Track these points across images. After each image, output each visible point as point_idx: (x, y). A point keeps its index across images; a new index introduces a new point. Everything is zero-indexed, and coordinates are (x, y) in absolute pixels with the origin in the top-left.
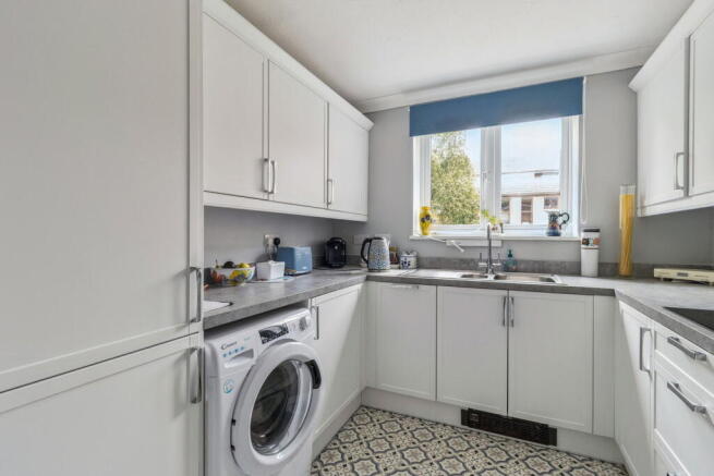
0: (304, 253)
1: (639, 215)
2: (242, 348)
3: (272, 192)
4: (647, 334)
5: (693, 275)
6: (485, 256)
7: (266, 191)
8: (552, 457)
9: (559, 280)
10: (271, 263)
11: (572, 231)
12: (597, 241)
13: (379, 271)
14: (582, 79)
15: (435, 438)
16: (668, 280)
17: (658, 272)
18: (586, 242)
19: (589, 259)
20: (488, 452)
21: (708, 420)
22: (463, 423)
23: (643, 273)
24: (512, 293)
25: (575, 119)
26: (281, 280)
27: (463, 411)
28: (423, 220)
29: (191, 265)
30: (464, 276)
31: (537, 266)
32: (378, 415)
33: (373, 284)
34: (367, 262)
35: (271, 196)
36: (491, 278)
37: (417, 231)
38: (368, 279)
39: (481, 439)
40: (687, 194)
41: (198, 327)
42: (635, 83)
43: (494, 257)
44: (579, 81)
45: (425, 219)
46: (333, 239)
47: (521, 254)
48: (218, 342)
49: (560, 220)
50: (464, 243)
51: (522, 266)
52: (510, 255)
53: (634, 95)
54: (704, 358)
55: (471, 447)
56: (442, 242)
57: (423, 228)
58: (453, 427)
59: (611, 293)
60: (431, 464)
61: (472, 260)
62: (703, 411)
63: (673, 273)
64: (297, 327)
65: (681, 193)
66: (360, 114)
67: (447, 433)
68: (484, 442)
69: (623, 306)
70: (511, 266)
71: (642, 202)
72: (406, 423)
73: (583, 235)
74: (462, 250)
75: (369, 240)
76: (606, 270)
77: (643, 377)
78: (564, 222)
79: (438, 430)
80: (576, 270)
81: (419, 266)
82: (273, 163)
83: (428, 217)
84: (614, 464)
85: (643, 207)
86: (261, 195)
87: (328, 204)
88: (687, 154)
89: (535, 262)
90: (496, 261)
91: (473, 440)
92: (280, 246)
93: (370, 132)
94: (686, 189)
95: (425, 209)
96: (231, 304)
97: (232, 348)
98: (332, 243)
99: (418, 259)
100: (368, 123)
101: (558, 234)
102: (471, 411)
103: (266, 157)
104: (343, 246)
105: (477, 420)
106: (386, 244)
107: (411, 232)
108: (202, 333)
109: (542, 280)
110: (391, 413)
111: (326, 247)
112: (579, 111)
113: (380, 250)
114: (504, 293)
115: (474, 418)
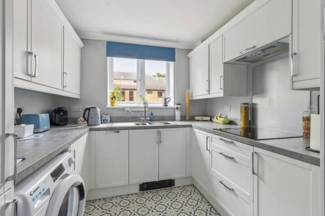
0: (44, 118)
1: (191, 99)
2: (43, 190)
3: (35, 76)
5: (205, 118)
6: (143, 115)
7: (29, 75)
8: (175, 190)
9: (172, 123)
10: (23, 125)
11: (171, 104)
12: (180, 108)
13: (95, 125)
14: (175, 49)
15: (131, 202)
16: (198, 120)
17: (196, 118)
18: (177, 108)
19: (178, 114)
20: (154, 198)
21: (235, 161)
22: (140, 191)
23: (192, 119)
24: (160, 130)
25: (172, 63)
27: (140, 185)
28: (112, 99)
29: (6, 132)
30: (136, 124)
31: (161, 118)
32: (98, 203)
33: (94, 132)
34: (87, 121)
35: (33, 78)
36: (148, 125)
37: (109, 105)
38: (90, 130)
39: (148, 194)
40: (209, 93)
42: (190, 54)
43: (147, 115)
44: (173, 49)
45: (113, 98)
46: (59, 108)
47: (156, 113)
48: (27, 190)
49: (167, 100)
50: (133, 110)
51: (156, 119)
52: (152, 114)
53: (188, 59)
54: (233, 142)
55: (147, 199)
56: (123, 109)
57: (112, 103)
58: (136, 194)
59: (191, 126)
60: (134, 215)
61: (137, 117)
62: (233, 158)
63: (199, 118)
66: (78, 38)
67: (135, 197)
68: (150, 195)
69: (195, 130)
70: (152, 120)
71: (192, 94)
72: (114, 201)
73: (176, 106)
74: (133, 113)
75: (89, 109)
76: (183, 118)
78: (169, 101)
79: (130, 198)
80: (174, 119)
81: (111, 121)
82: (35, 57)
83: (114, 97)
85: (192, 97)
86: (26, 78)
87: (64, 87)
88: (209, 81)
89: (160, 116)
90: (148, 117)
91: (146, 196)
92: (22, 114)
93: (82, 49)
94: (209, 91)
95: (113, 93)
96: (24, 159)
97: (37, 192)
98: (58, 111)
99: (111, 118)
100: (81, 44)
101: (167, 106)
102: (144, 184)
103: (29, 51)
104: (65, 112)
105: (146, 187)
107: (107, 104)
108: (13, 188)
109: (168, 123)
110: (104, 199)
111: (54, 114)
112: (174, 60)
113: (96, 114)
114: (157, 130)
115: (145, 186)
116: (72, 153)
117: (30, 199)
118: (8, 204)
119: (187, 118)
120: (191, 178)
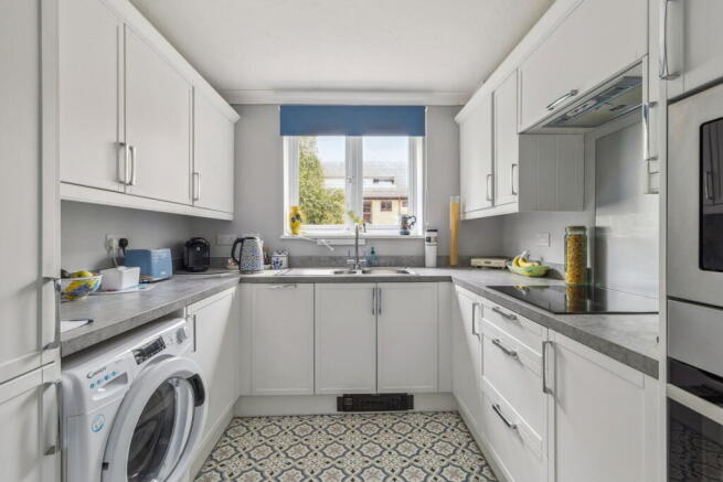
0: (162, 257)
1: (462, 218)
2: (114, 373)
3: (130, 184)
4: (477, 307)
5: (494, 262)
6: (353, 253)
7: (121, 182)
8: (412, 419)
9: (412, 272)
10: (121, 268)
11: (418, 230)
12: (436, 239)
13: (252, 272)
14: (424, 107)
15: (315, 429)
16: (479, 267)
17: (474, 262)
18: (429, 240)
19: (431, 253)
20: (363, 429)
21: (518, 360)
22: (339, 410)
23: (464, 263)
24: (380, 285)
25: (420, 139)
26: (137, 289)
27: (339, 399)
28: (293, 220)
29: (44, 275)
30: (336, 273)
31: (393, 261)
32: (255, 423)
33: (247, 286)
34: (239, 263)
35: (128, 188)
36: (359, 273)
37: (287, 231)
38: (242, 281)
39: (355, 420)
40: (493, 205)
41: (54, 354)
42: (460, 117)
43: (361, 254)
44: (420, 109)
45: (295, 218)
46: (193, 239)
47: (382, 250)
48: (82, 371)
49: (409, 222)
50: (333, 242)
51: (382, 261)
52: (373, 252)
53: (457, 127)
54: (515, 318)
55: (349, 429)
56: (313, 241)
57: (293, 228)
58: (329, 416)
59: (449, 279)
60: (316, 454)
61: (340, 258)
62: (515, 354)
63: (482, 262)
64: (175, 340)
65: (490, 203)
66: (226, 104)
67: (325, 422)
68: (357, 422)
69: (458, 288)
70: (374, 262)
71: (464, 207)
72: (285, 423)
73: (427, 234)
74: (332, 249)
75: (241, 240)
76: (443, 262)
77: (473, 340)
78: (412, 224)
79: (317, 422)
80: (421, 263)
81: (290, 266)
82: (131, 149)
83: (298, 216)
84: (452, 413)
85: (465, 213)
86: (115, 187)
87: (194, 200)
88: (493, 175)
89: (392, 257)
90: (362, 258)
91: (349, 422)
92: (127, 248)
93: (237, 125)
94: (493, 201)
95: (295, 209)
96: (90, 321)
97: (101, 376)
98: (193, 243)
99: (290, 258)
100: (233, 115)
101: (407, 234)
102: (346, 396)
103: (122, 140)
104: (206, 247)
105: (351, 404)
106: (260, 244)
107: (282, 233)
108: (58, 362)
109: (399, 272)
110: (268, 417)
111: (185, 248)
112: (423, 134)
113: (254, 251)
114: (373, 285)
115: (349, 402)
116: (191, 320)
117: (86, 384)
118: (47, 385)
119: (453, 262)
120: (451, 395)
